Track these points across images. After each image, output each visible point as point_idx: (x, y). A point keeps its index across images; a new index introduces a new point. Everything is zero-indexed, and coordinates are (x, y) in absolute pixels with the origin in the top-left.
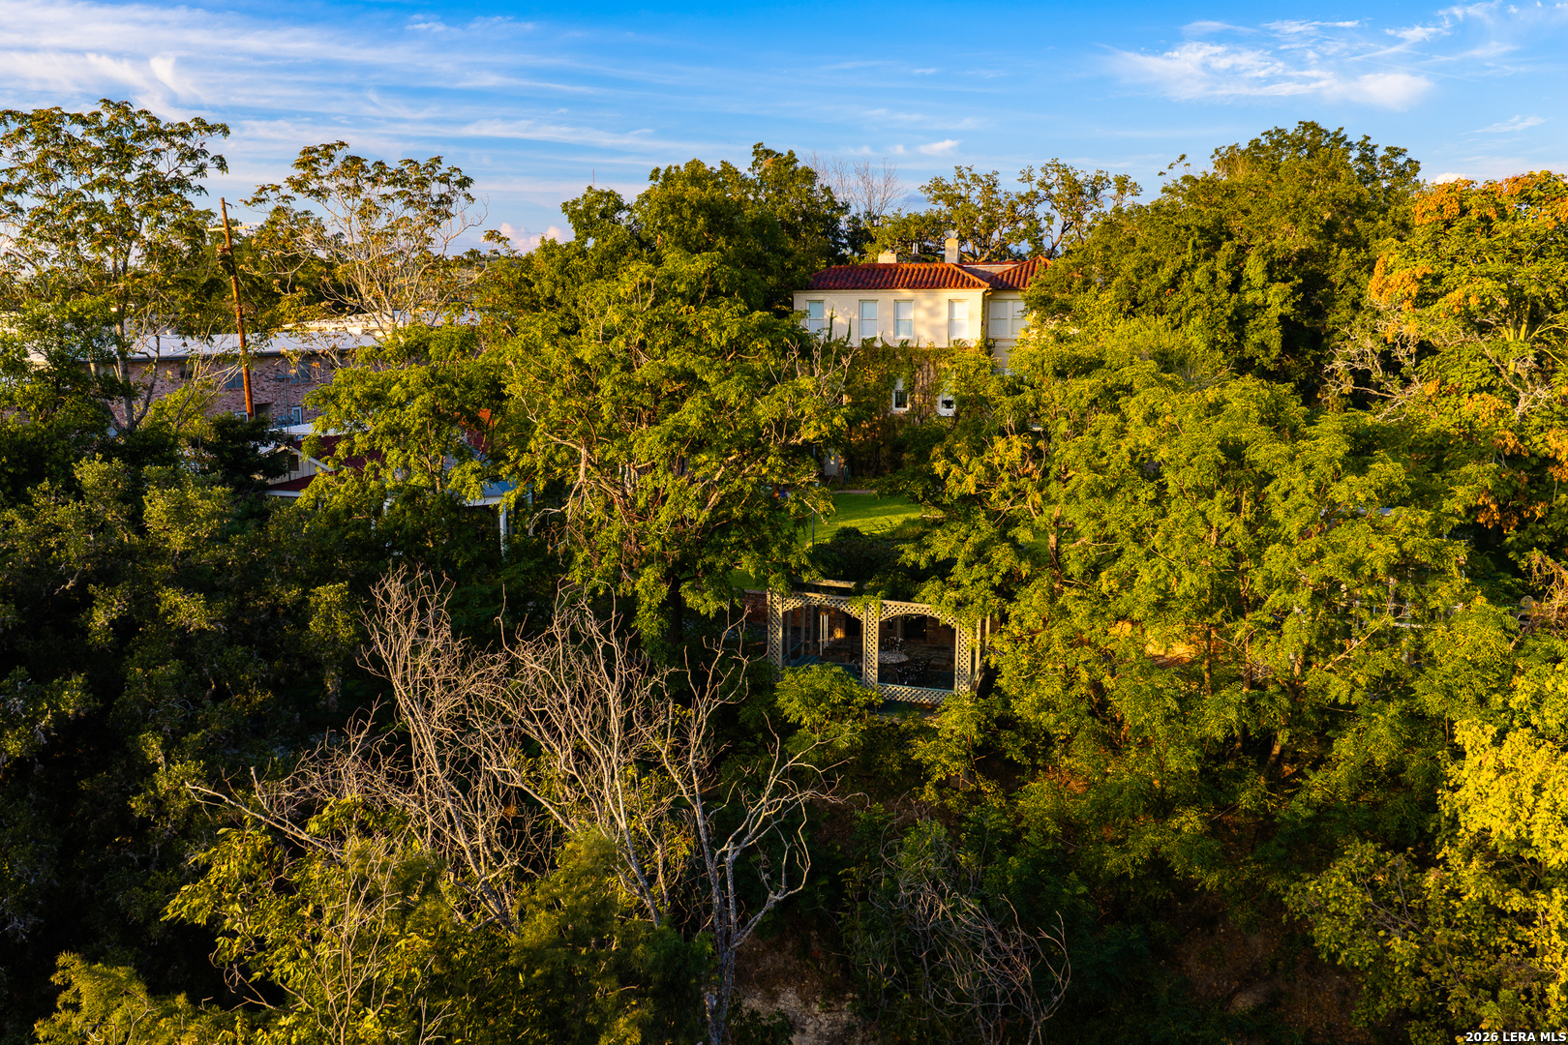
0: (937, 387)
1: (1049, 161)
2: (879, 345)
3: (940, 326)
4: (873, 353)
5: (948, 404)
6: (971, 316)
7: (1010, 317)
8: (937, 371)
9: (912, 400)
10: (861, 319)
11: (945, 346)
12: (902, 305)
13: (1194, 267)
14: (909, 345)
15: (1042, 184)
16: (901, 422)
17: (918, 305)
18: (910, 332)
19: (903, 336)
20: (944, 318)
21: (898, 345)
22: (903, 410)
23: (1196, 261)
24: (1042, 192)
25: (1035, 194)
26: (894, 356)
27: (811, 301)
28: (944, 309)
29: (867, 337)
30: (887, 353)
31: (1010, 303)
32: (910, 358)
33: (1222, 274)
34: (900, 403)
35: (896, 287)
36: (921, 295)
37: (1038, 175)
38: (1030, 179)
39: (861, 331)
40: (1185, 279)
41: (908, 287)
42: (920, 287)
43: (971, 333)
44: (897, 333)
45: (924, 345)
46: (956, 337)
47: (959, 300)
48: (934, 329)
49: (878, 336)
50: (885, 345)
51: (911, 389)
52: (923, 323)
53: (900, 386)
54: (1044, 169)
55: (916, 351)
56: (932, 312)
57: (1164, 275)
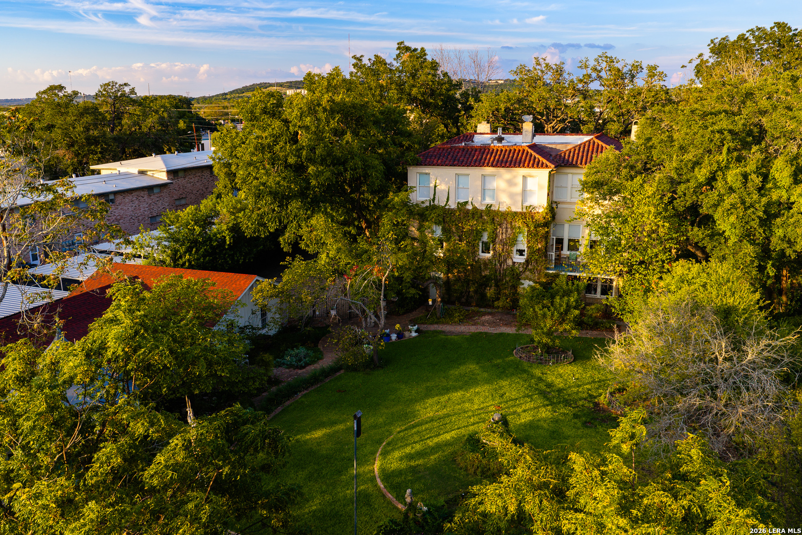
0: (514, 241)
1: (600, 54)
2: (470, 207)
3: (516, 194)
4: (464, 213)
5: (521, 252)
6: (541, 187)
7: (569, 186)
8: (512, 228)
9: (494, 249)
10: (457, 188)
11: (520, 210)
12: (487, 179)
13: (727, 167)
14: (492, 208)
15: (595, 69)
16: (485, 264)
17: (500, 176)
18: (493, 198)
19: (488, 201)
20: (519, 189)
21: (484, 208)
22: (488, 256)
23: (728, 162)
24: (594, 75)
25: (590, 76)
26: (481, 216)
27: (421, 174)
28: (520, 180)
29: (462, 201)
30: (476, 214)
31: (570, 175)
32: (493, 217)
33: (754, 176)
34: (486, 250)
35: (483, 165)
36: (502, 171)
37: (592, 63)
38: (586, 67)
39: (457, 196)
40: (719, 178)
41: (492, 166)
42: (501, 166)
43: (539, 201)
44: (483, 198)
45: (503, 209)
46: (527, 204)
47: (530, 176)
48: (512, 196)
49: (470, 200)
50: (475, 208)
51: (494, 242)
52: (504, 191)
53: (485, 238)
54: (597, 60)
55: (497, 213)
56: (511, 183)
57: (701, 174)
